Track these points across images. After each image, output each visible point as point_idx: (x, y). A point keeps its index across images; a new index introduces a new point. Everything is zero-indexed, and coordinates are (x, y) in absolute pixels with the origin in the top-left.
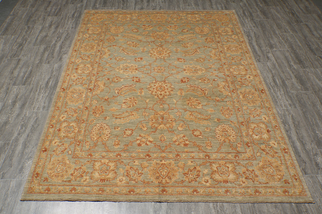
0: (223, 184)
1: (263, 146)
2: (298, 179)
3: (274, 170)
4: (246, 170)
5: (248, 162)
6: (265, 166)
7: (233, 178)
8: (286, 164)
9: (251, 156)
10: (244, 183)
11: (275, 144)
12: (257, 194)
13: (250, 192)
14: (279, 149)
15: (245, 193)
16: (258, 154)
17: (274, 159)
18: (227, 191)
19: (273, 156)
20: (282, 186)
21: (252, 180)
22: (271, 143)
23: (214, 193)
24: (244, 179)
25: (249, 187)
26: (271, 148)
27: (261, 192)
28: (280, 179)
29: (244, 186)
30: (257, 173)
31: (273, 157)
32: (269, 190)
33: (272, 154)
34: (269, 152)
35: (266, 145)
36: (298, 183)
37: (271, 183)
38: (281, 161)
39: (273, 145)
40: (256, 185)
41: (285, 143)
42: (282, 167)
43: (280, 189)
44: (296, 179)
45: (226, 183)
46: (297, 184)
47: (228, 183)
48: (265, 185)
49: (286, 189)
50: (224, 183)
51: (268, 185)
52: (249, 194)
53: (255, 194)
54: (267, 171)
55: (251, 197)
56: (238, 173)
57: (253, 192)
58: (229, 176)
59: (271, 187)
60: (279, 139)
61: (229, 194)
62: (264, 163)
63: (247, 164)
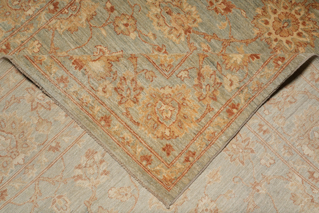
0: (71, 65)
1: (207, 69)
2: (189, 163)
3: (174, 117)
4: (131, 78)
5: (149, 69)
6: (167, 101)
7: (96, 71)
8: (205, 128)
9: (166, 65)
10: (105, 92)
11: (231, 85)
12: (103, 123)
13: (96, 112)
14: (228, 98)
15: (86, 106)
16: (183, 74)
17: (196, 102)
18: (62, 80)
19: (201, 98)
20: (151, 148)
21: (122, 98)
22: (229, 76)
23: (41, 64)
24: (110, 87)
25: (102, 103)
26: (218, 84)
27: (112, 126)
28: (164, 137)
29: (98, 96)
30: (144, 97)
31: (200, 100)
32: (127, 135)
33: (204, 93)
34: (204, 87)
35: (217, 72)
36: (184, 167)
37: (143, 128)
38: (202, 117)
39: (226, 82)
40: (118, 112)
41: (250, 99)
42: (192, 125)
43: (144, 148)
44: (187, 160)
45: (76, 68)
46: (179, 165)
47: (79, 70)
48: (129, 123)
49: (153, 157)
50: (73, 64)
51: (134, 127)
52: (91, 113)
53: (101, 120)
54: (162, 109)
55: (87, 118)
56: (114, 71)
57: (100, 115)
58: (95, 60)
59: (135, 134)
60: (253, 85)
61: (62, 85)
62: (172, 94)
63: (145, 71)
